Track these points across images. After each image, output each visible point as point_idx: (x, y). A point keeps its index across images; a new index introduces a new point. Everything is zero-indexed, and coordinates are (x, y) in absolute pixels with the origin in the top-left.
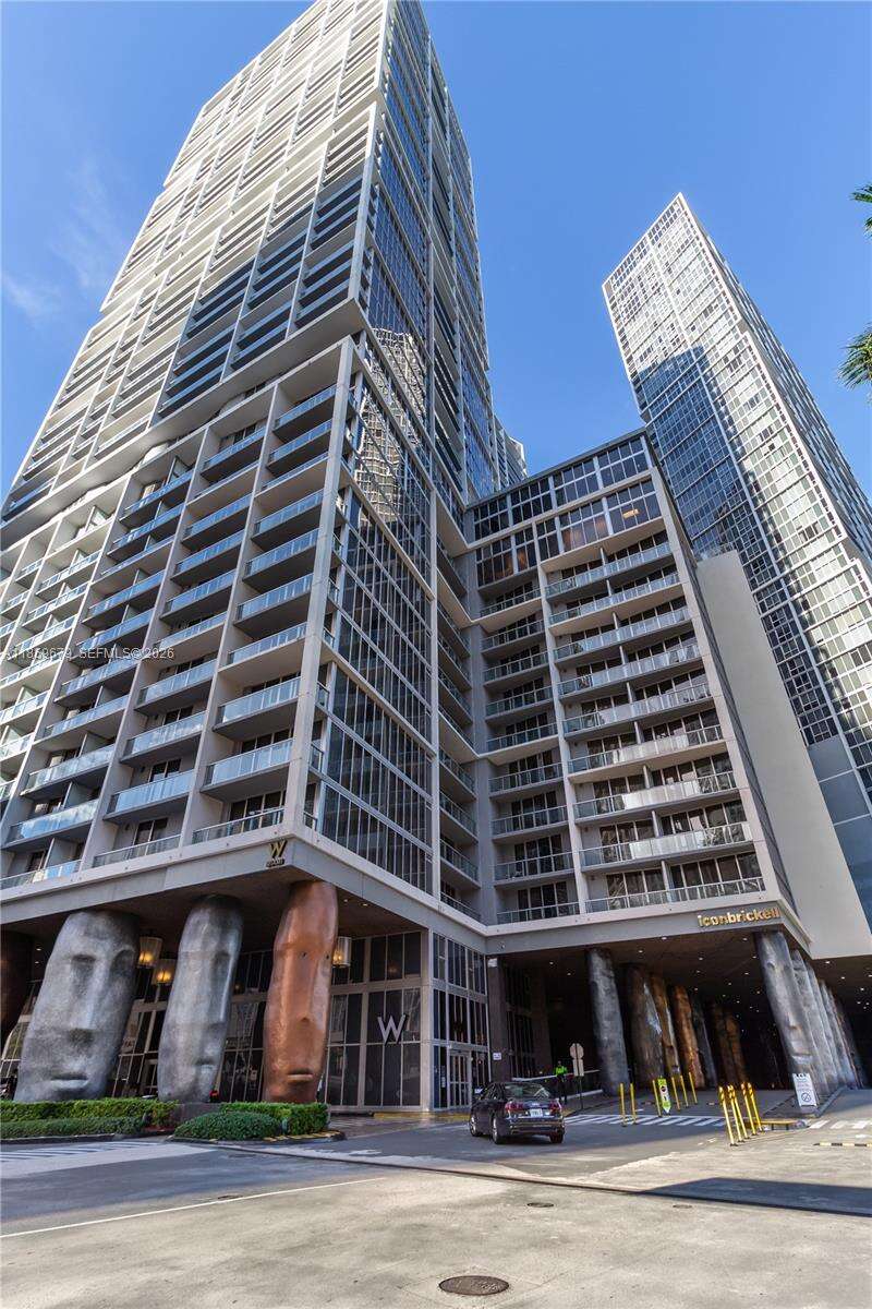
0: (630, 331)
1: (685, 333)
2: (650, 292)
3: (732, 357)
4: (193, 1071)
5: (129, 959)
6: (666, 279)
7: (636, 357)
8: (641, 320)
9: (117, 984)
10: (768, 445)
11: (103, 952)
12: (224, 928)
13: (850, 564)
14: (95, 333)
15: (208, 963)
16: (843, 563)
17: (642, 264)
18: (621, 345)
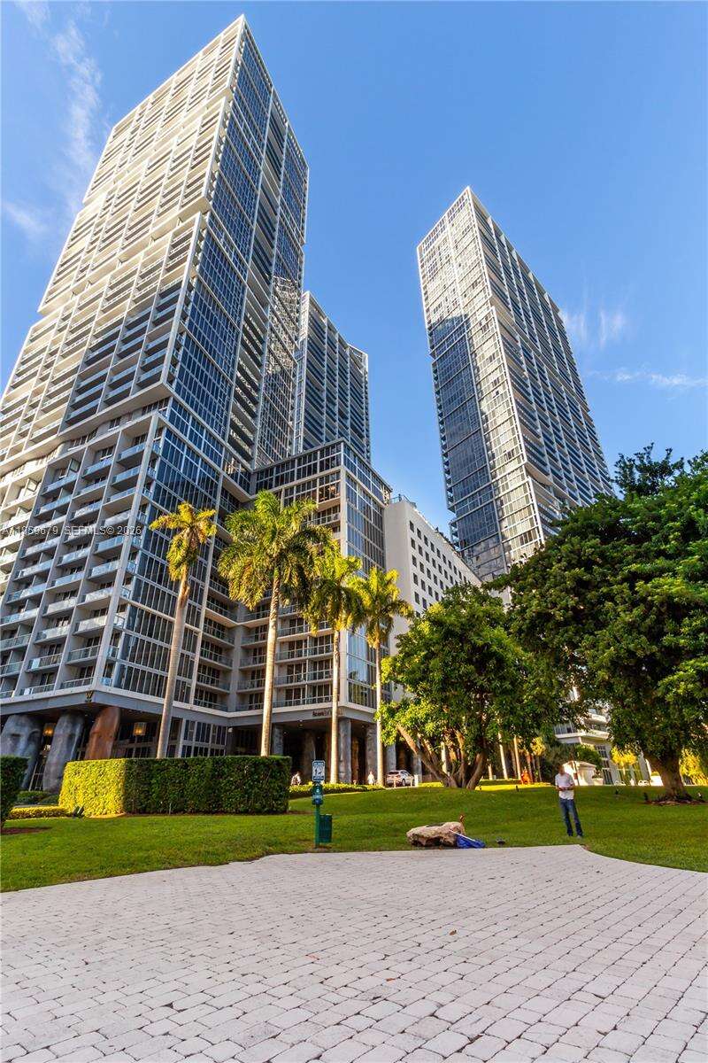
0: (431, 287)
1: (460, 298)
2: (444, 261)
3: (484, 323)
4: (56, 781)
5: (38, 735)
6: (453, 253)
7: (432, 309)
8: (437, 281)
9: (30, 746)
10: (494, 392)
11: (25, 732)
12: (74, 724)
13: (526, 479)
14: (35, 330)
15: (66, 739)
16: (523, 479)
17: (441, 237)
18: (424, 298)
